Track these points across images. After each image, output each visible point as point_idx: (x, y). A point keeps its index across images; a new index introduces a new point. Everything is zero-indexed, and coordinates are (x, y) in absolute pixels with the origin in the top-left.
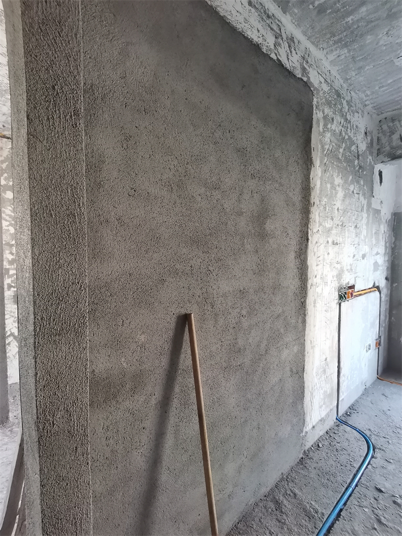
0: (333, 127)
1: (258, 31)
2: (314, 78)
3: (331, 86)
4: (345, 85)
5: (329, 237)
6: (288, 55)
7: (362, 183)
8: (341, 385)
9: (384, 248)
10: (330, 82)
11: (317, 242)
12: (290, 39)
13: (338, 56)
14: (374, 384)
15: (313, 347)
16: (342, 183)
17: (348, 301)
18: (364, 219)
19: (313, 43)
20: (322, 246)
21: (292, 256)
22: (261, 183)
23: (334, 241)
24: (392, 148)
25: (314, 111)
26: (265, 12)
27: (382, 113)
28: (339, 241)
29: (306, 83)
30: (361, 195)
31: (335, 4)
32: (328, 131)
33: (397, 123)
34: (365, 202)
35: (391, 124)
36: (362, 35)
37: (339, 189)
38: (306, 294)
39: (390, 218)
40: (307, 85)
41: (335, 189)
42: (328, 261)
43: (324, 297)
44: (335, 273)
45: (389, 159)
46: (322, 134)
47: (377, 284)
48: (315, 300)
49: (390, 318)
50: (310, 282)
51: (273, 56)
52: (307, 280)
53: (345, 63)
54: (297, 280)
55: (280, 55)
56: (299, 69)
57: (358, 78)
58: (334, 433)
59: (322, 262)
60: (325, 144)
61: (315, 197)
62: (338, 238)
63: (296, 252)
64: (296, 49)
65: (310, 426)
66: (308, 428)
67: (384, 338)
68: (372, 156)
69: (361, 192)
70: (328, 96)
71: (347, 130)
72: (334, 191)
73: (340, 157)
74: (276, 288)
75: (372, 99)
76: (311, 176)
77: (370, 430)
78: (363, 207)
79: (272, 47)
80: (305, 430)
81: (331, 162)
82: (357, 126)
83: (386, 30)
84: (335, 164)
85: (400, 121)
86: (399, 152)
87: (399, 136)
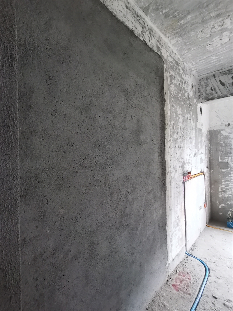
0: (175, 82)
1: (132, 23)
2: (164, 54)
3: (173, 58)
4: (181, 59)
5: (176, 143)
6: (149, 39)
7: (191, 113)
8: (187, 232)
9: (205, 150)
10: (173, 56)
11: (170, 147)
12: (151, 30)
13: (177, 42)
14: (204, 229)
15: (170, 210)
16: (181, 113)
17: (188, 181)
18: (194, 134)
19: (163, 33)
20: (173, 149)
21: (156, 155)
22: (137, 111)
23: (179, 146)
24: (207, 94)
25: (165, 72)
26: (135, 13)
27: (201, 75)
28: (182, 146)
29: (160, 56)
30: (191, 120)
31: (174, 13)
32: (173, 84)
33: (209, 80)
34: (194, 124)
35: (206, 81)
36: (189, 31)
37: (180, 117)
38: (165, 177)
39: (207, 133)
40: (160, 57)
41: (178, 116)
42: (176, 158)
43: (175, 179)
44: (180, 165)
45: (206, 101)
46: (170, 85)
47: (202, 171)
48: (170, 181)
49: (210, 190)
50: (167, 170)
51: (141, 38)
52: (166, 169)
53: (181, 46)
54: (160, 169)
55: (145, 38)
56: (156, 47)
57: (188, 54)
58: (185, 262)
59: (173, 158)
60: (172, 91)
61: (168, 120)
62: (181, 145)
63: (158, 153)
64: (154, 36)
65: (171, 260)
66: (170, 261)
67: (208, 202)
68: (196, 99)
69: (191, 119)
70: (172, 64)
71: (182, 84)
72: (177, 118)
73: (180, 98)
74: (148, 174)
75: (195, 67)
76: (165, 109)
77: (205, 258)
78: (193, 127)
79: (140, 33)
80: (168, 262)
81: (175, 101)
82: (187, 82)
83: (201, 29)
84: (177, 102)
85: (210, 80)
86: (211, 97)
87: (210, 88)
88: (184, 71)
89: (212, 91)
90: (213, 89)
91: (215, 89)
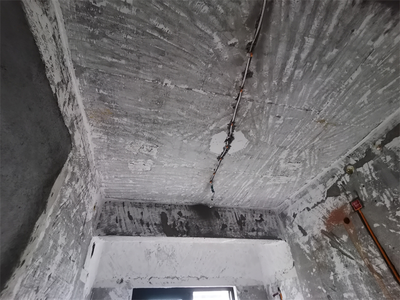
0: (76, 186)
1: (51, 58)
2: (78, 139)
3: (86, 155)
4: (94, 162)
6: (65, 102)
7: (79, 250)
10: (86, 152)
12: (73, 97)
13: (100, 138)
16: (65, 244)
24: (109, 225)
25: (67, 162)
27: (109, 197)
29: (70, 136)
30: (75, 263)
31: (112, 102)
32: (71, 187)
34: (76, 272)
35: (113, 207)
37: (60, 251)
39: (89, 293)
41: (56, 249)
45: (105, 234)
46: (65, 186)
51: (53, 88)
53: (102, 146)
55: (59, 94)
56: (69, 121)
57: (106, 162)
60: (65, 197)
61: (30, 252)
64: (74, 107)
68: (93, 227)
69: (76, 261)
70: (81, 160)
71: (84, 196)
76: (37, 223)
78: (73, 278)
79: (56, 82)
82: (91, 197)
84: (66, 220)
85: (118, 207)
86: (113, 230)
87: (115, 217)
88: (92, 180)
89: (117, 223)
90: (118, 221)
91: (120, 220)
